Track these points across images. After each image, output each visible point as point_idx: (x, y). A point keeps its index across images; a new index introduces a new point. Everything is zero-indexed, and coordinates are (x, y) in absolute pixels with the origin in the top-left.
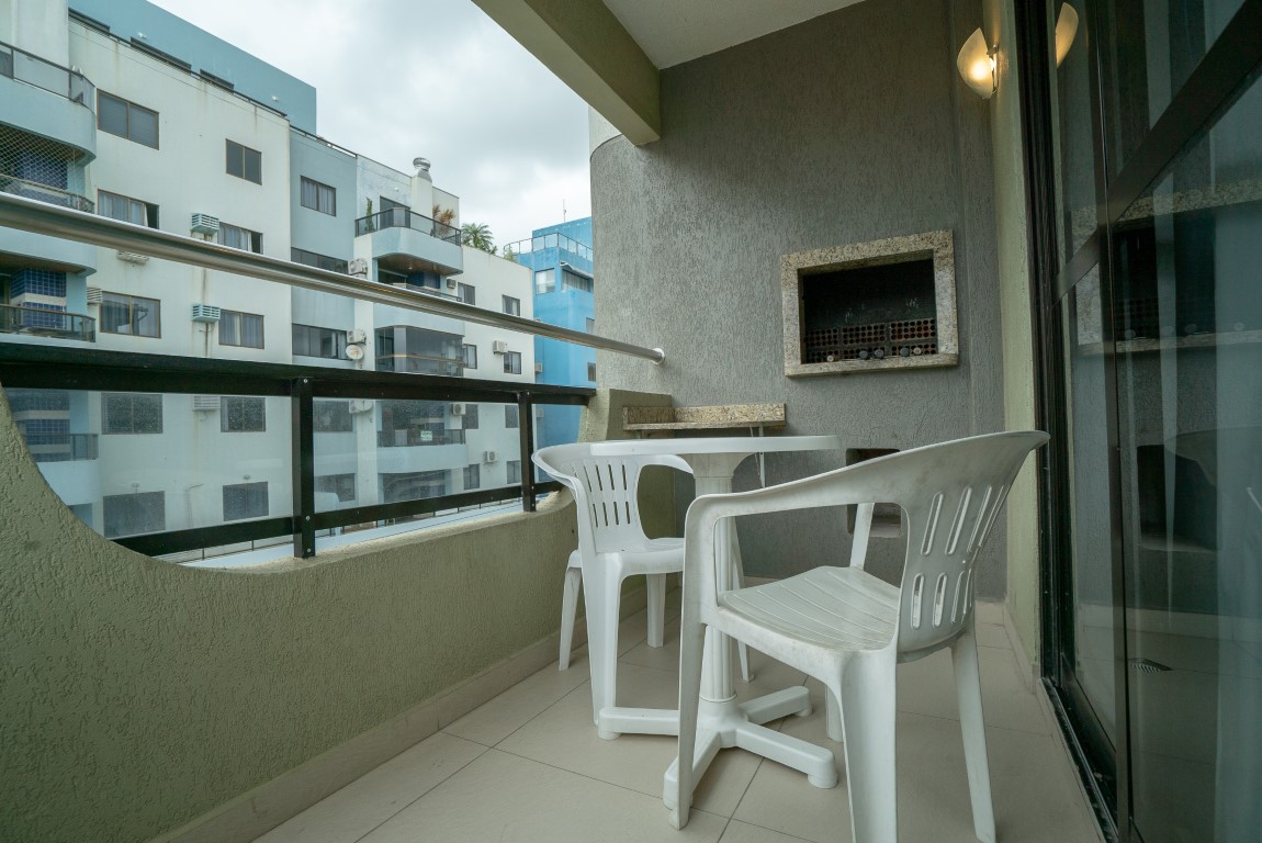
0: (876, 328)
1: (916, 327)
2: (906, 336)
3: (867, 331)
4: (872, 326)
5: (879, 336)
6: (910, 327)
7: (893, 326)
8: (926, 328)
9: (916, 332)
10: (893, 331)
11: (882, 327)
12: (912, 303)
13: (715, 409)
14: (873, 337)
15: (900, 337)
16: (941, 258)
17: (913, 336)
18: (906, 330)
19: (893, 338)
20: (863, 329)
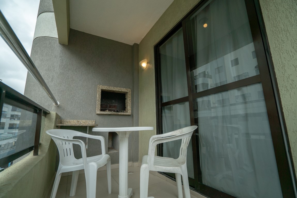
0: (106, 105)
1: (114, 106)
2: (112, 108)
3: (104, 105)
4: (105, 104)
5: (106, 107)
6: (113, 106)
7: (109, 105)
8: (116, 107)
9: (114, 107)
10: (109, 106)
11: (107, 105)
12: (113, 101)
13: (75, 121)
14: (105, 107)
15: (110, 108)
16: (129, 94)
17: (113, 108)
18: (112, 106)
19: (109, 108)
20: (103, 105)
